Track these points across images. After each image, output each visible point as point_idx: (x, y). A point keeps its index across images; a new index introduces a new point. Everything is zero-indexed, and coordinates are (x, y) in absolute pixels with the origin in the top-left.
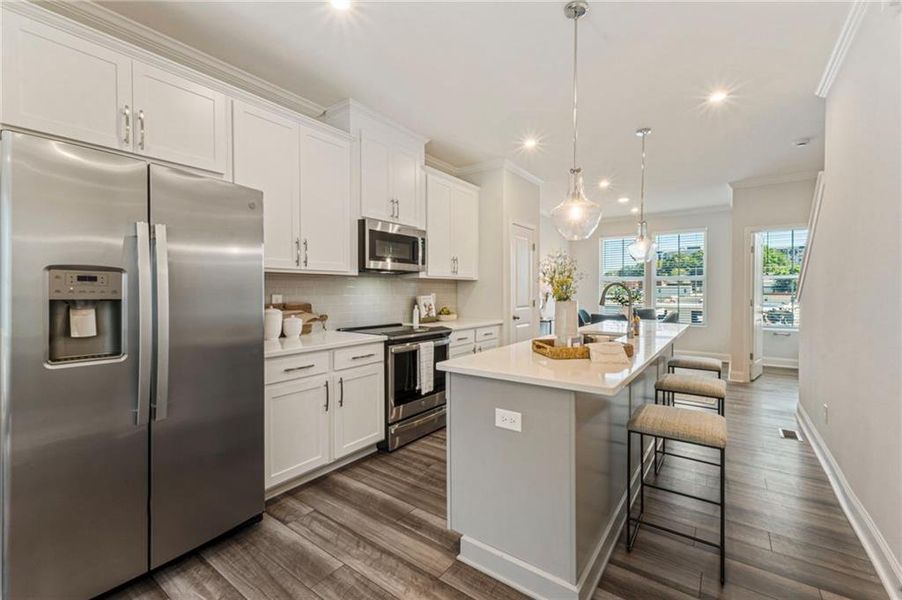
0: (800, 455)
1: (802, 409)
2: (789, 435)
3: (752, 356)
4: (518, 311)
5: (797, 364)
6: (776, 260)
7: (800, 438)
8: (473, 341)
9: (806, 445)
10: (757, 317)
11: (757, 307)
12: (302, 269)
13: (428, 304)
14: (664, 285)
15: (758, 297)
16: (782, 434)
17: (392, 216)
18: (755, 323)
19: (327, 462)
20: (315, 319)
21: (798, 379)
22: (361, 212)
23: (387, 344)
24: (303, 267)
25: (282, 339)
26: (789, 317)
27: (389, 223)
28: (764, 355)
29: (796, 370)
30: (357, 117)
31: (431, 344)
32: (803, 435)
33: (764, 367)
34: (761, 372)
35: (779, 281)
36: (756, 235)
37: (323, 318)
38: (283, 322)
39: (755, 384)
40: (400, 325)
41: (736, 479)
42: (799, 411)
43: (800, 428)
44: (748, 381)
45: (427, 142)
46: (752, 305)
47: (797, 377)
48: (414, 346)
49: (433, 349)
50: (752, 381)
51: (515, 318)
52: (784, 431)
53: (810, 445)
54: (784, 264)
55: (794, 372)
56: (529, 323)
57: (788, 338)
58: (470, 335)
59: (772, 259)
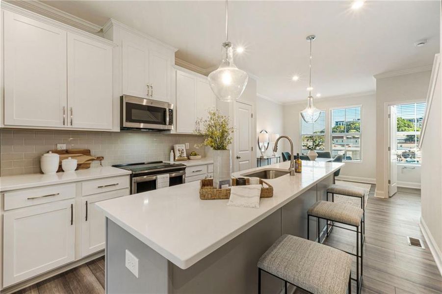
0: (424, 264)
1: (423, 221)
2: (415, 243)
3: (389, 182)
4: (239, 154)
5: (420, 186)
6: (406, 125)
7: (423, 247)
8: (206, 172)
9: (427, 252)
10: (393, 158)
11: (393, 151)
12: (68, 127)
13: (181, 149)
14: (345, 138)
15: (394, 145)
16: (409, 242)
17: (148, 95)
18: (391, 161)
19: (73, 260)
20: (93, 160)
21: (420, 196)
22: (122, 91)
23: (132, 176)
24: (69, 126)
25: (60, 173)
26: (413, 155)
27: (144, 98)
28: (398, 180)
29: (420, 190)
30: (118, 31)
31: (167, 176)
32: (425, 242)
33: (398, 187)
34: (396, 191)
35: (408, 136)
36: (392, 107)
37: (100, 159)
38: (60, 163)
39: (392, 199)
40: (161, 162)
41: (372, 286)
42: (421, 221)
43: (423, 236)
44: (387, 197)
45: (176, 50)
46: (389, 149)
47: (420, 195)
48: (155, 177)
49: (169, 179)
50: (390, 197)
51: (237, 158)
52: (411, 239)
53: (431, 253)
54: (411, 127)
55: (417, 192)
56: (248, 160)
57: (414, 170)
58: (204, 169)
59: (403, 125)
